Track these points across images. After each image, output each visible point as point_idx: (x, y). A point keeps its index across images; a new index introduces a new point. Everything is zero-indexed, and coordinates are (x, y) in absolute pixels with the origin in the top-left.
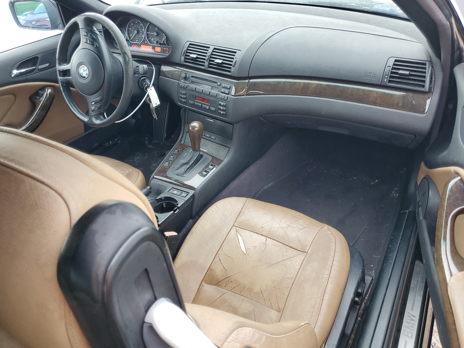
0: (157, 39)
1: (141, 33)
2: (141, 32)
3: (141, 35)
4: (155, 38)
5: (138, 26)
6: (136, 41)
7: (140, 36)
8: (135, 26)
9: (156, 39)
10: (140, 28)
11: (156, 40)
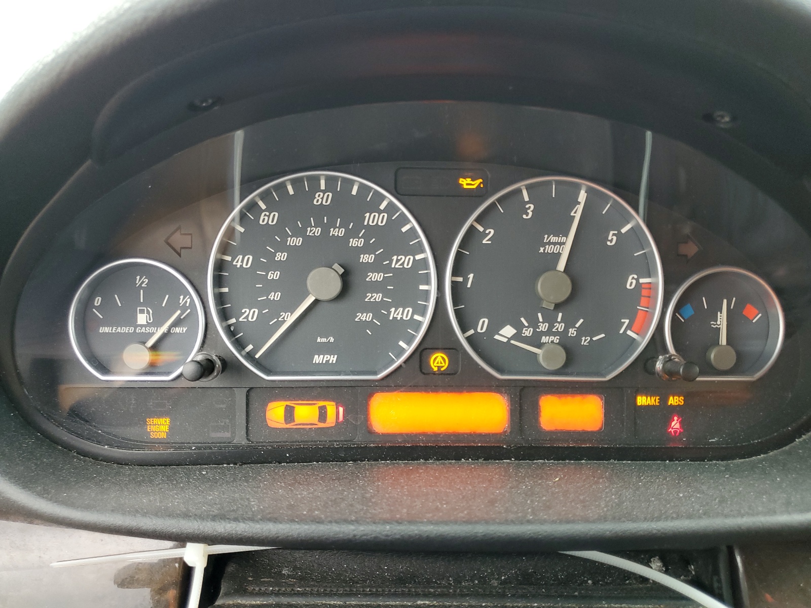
0: (560, 327)
1: (376, 287)
2: (376, 277)
3: (374, 307)
4: (534, 323)
5: (337, 232)
6: (318, 359)
7: (367, 317)
8: (300, 233)
9: (543, 327)
10: (366, 249)
11: (549, 333)
